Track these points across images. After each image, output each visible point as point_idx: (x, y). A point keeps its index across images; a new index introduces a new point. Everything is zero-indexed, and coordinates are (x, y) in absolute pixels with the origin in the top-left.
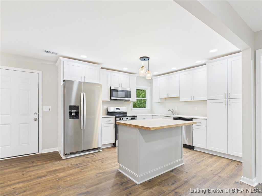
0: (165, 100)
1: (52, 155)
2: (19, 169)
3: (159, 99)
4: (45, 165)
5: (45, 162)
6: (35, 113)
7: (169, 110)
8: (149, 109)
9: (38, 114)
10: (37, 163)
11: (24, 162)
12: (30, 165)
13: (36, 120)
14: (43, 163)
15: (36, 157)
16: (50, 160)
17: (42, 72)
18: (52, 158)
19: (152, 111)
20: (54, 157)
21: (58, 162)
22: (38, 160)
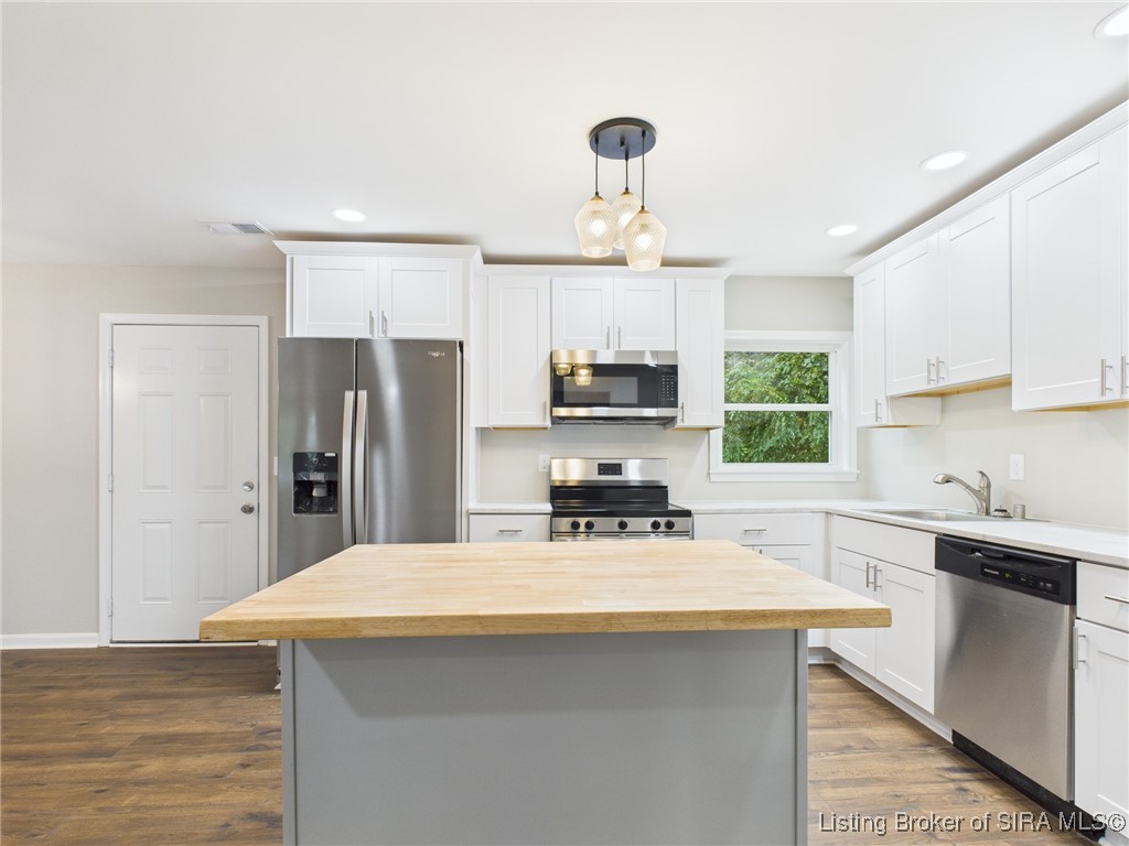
0: (943, 410)
3: (882, 400)
7: (940, 478)
8: (845, 468)
9: (256, 488)
12: (169, 690)
13: (248, 510)
17: (270, 317)
18: (262, 673)
19: (865, 484)
22: (211, 675)
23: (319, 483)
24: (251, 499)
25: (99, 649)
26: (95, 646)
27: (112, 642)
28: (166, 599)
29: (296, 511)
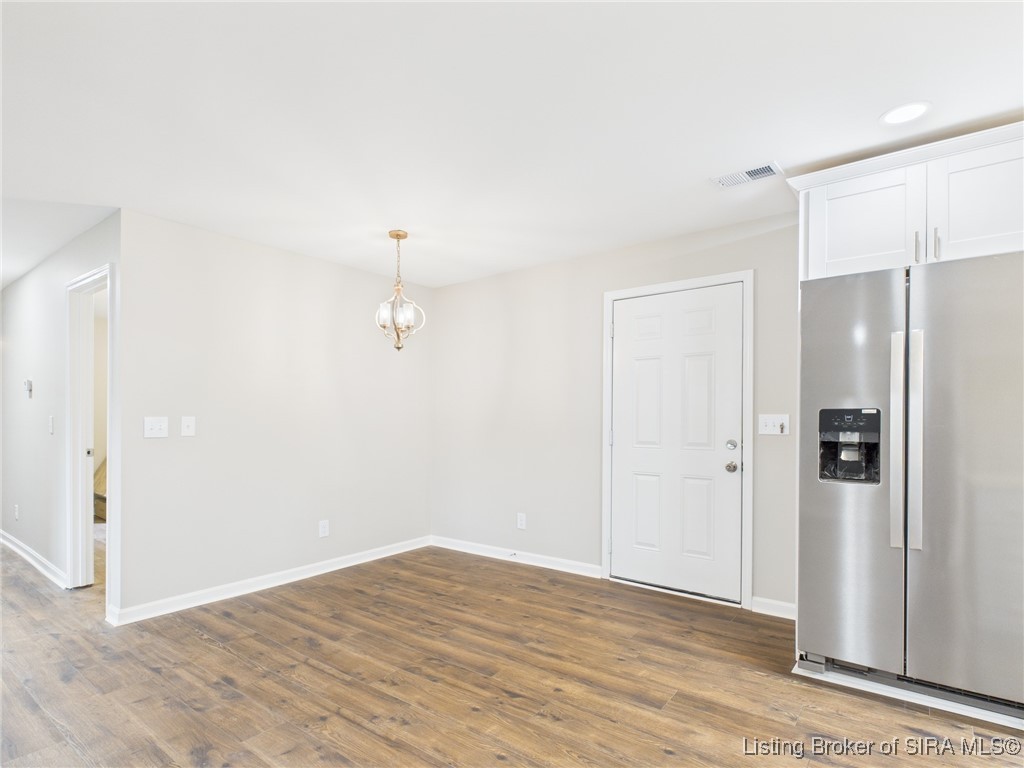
1: (772, 633)
2: (636, 637)
4: (705, 664)
5: (723, 649)
6: (730, 442)
9: (739, 446)
10: (698, 641)
11: (673, 618)
13: (732, 468)
14: (713, 650)
15: (719, 616)
16: (742, 653)
17: (755, 270)
18: (764, 645)
20: (768, 646)
21: (759, 677)
22: (711, 633)
23: (849, 445)
24: (734, 457)
25: (602, 581)
26: (599, 577)
27: (611, 576)
28: (653, 546)
29: (822, 476)
